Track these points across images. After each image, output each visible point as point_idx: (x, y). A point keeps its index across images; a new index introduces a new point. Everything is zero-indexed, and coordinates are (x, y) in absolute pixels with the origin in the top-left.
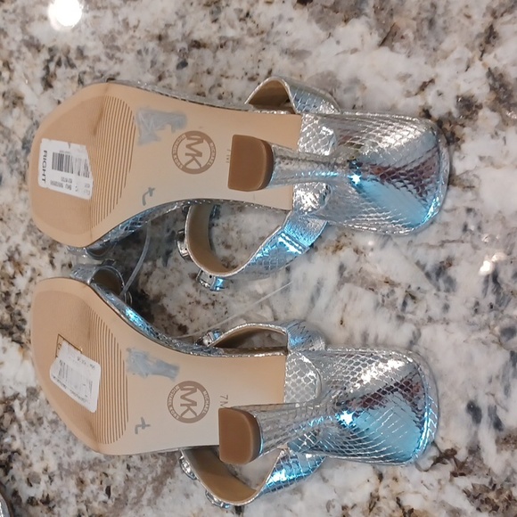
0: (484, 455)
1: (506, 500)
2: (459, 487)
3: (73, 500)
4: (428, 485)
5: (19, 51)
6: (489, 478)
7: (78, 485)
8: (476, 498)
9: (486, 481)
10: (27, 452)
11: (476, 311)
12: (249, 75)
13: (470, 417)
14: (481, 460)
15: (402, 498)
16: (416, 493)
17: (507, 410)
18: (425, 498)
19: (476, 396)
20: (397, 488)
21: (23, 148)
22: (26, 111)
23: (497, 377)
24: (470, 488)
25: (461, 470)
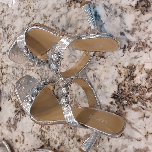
0: (131, 40)
1: (142, 44)
2: (132, 52)
3: (66, 138)
4: (126, 58)
5: (3, 57)
6: (135, 43)
7: (65, 133)
8: (137, 50)
9: (136, 45)
10: (51, 137)
11: (107, 16)
12: (41, 19)
13: (122, 36)
14: (131, 42)
15: (124, 66)
16: (126, 62)
17: (127, 27)
18: (128, 61)
19: (120, 31)
20: (121, 65)
21: (13, 74)
22: (10, 67)
23: (121, 23)
24: (134, 49)
25: (130, 48)
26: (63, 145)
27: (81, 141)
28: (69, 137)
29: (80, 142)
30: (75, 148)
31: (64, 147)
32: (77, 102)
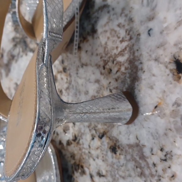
26: (78, 143)
27: (118, 153)
28: (94, 132)
29: (115, 153)
30: (101, 161)
31: (79, 146)
32: (136, 54)
